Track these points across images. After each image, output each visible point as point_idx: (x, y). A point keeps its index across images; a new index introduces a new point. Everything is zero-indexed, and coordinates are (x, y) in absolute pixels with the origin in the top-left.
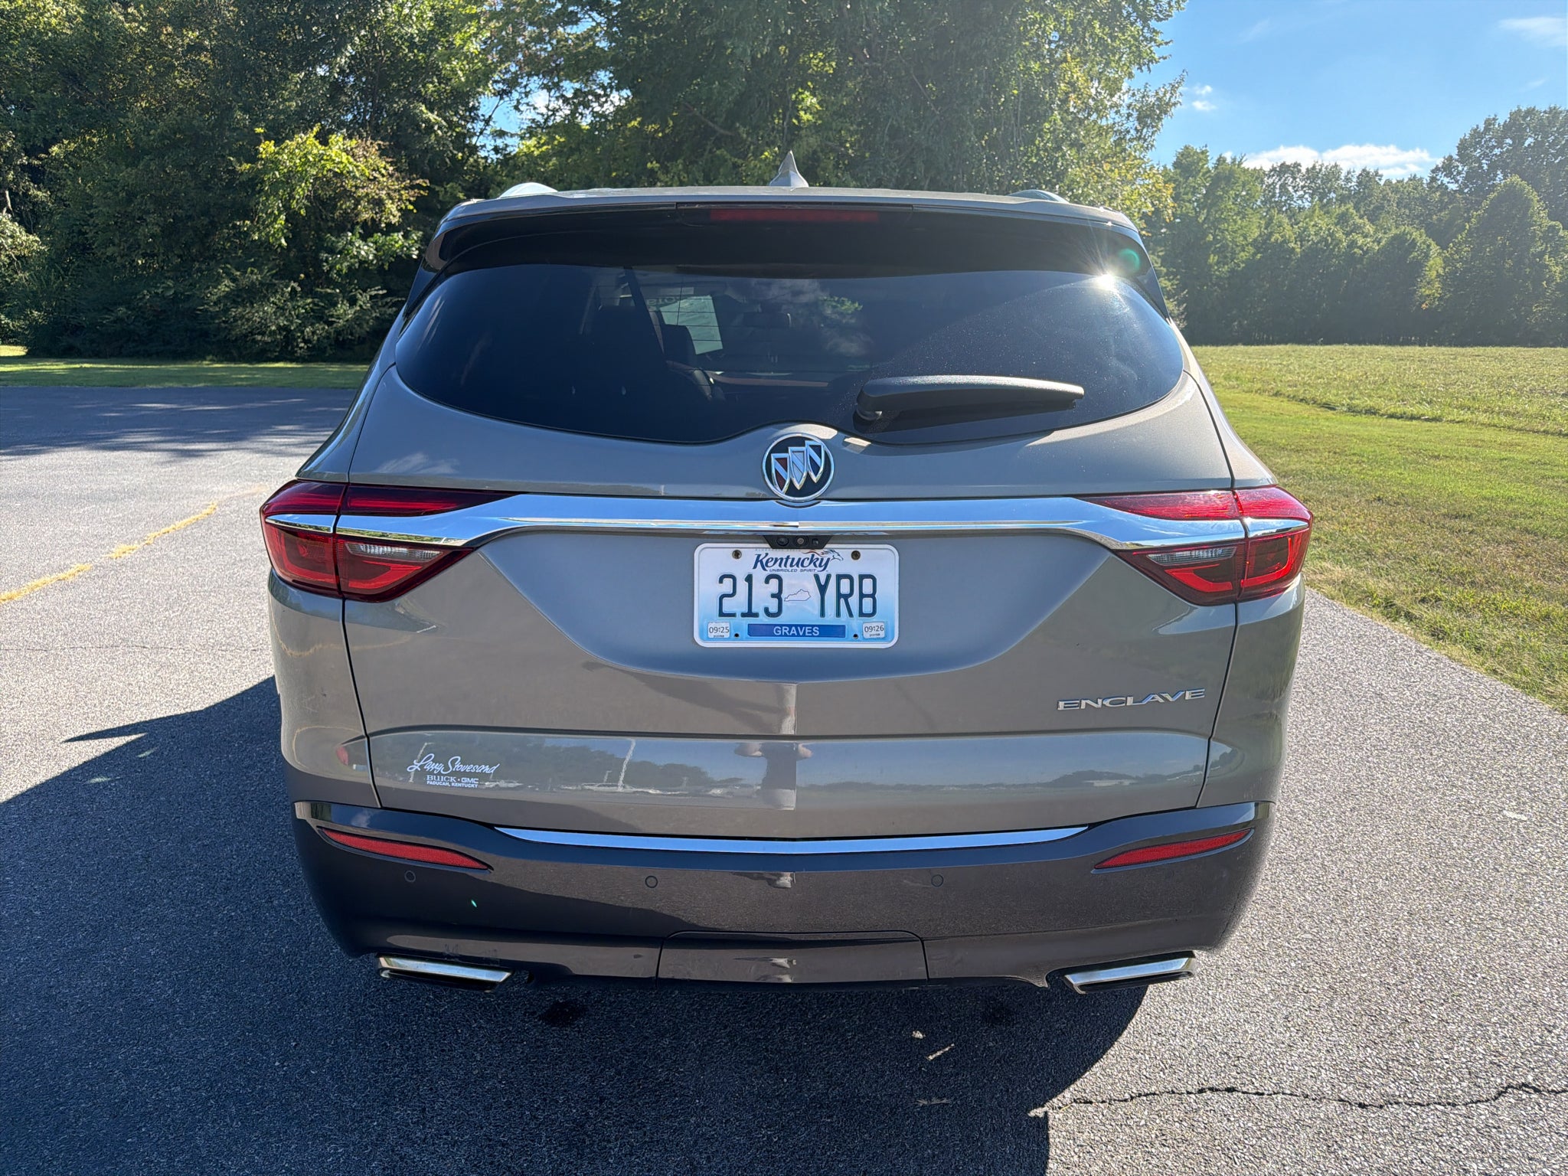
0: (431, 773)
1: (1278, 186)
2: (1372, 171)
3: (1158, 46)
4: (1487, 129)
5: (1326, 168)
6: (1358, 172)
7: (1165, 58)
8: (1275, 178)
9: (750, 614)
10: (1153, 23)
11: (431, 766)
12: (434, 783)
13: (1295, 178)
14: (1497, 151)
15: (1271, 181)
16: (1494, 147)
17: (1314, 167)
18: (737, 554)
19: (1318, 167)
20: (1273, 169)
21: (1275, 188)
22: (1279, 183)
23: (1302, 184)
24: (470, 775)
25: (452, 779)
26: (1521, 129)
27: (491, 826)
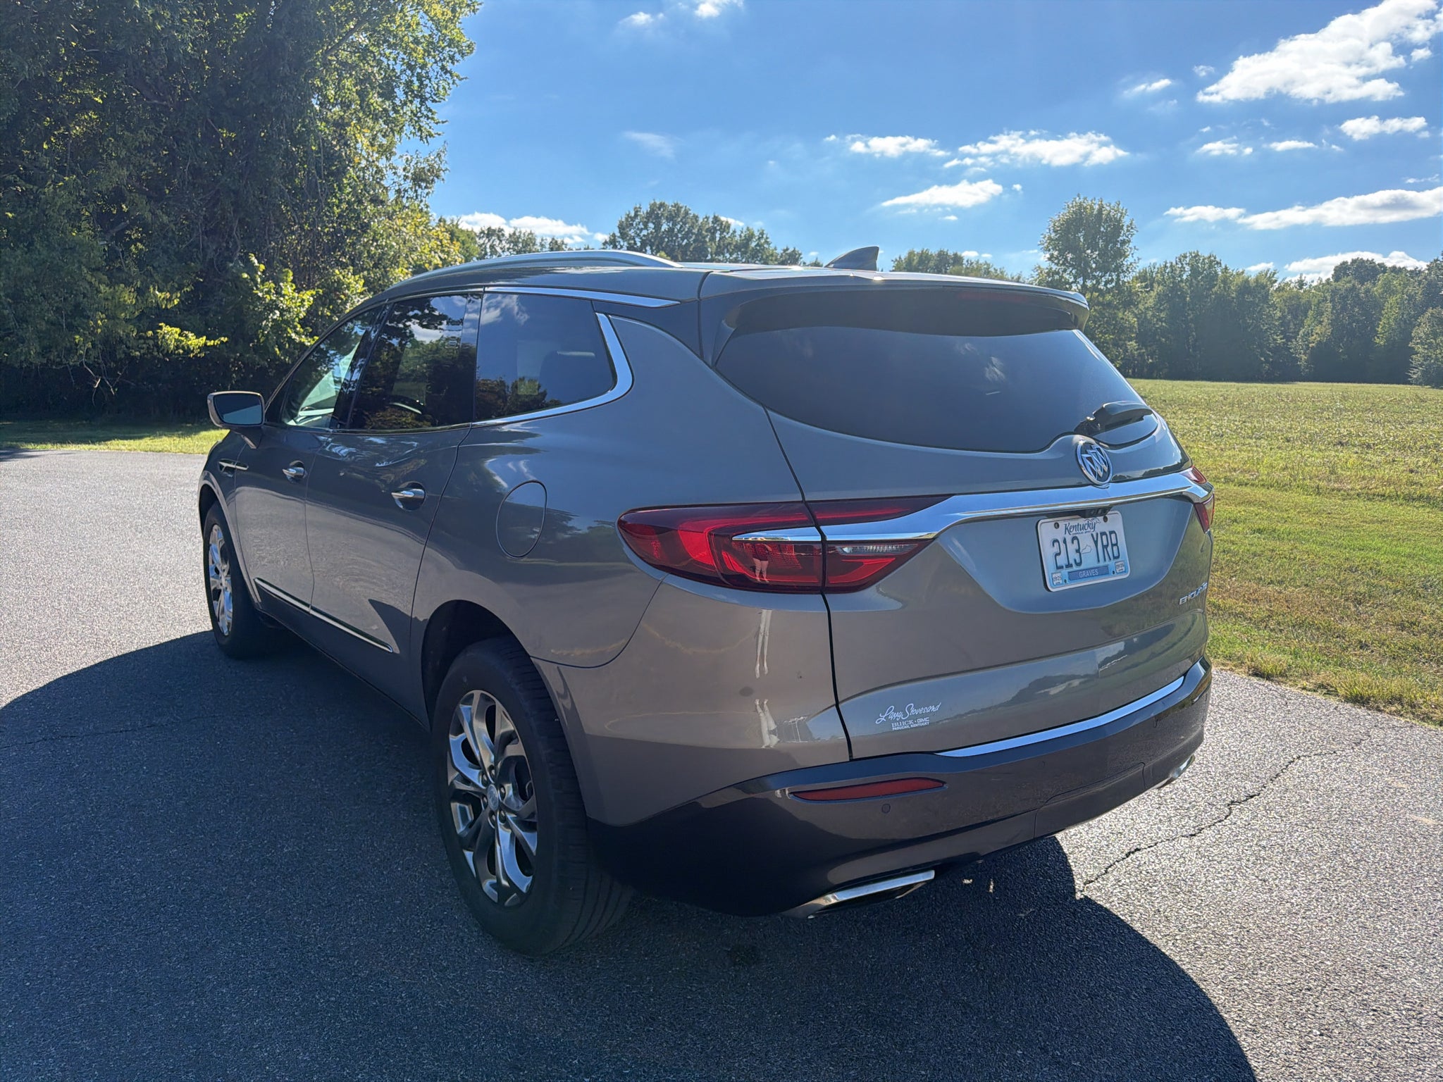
0: (895, 721)
1: (488, 246)
2: (559, 241)
3: (437, 123)
4: (636, 215)
5: (524, 234)
6: (549, 240)
7: (439, 135)
8: (485, 240)
9: (1069, 566)
10: (429, 103)
11: (893, 715)
12: (898, 728)
13: (501, 241)
14: (645, 232)
15: (481, 241)
16: (642, 229)
17: (514, 234)
18: (1057, 526)
19: (517, 234)
20: (482, 232)
21: (485, 248)
22: (489, 244)
23: (507, 246)
24: (923, 716)
25: (910, 722)
26: (658, 217)
27: (932, 753)
